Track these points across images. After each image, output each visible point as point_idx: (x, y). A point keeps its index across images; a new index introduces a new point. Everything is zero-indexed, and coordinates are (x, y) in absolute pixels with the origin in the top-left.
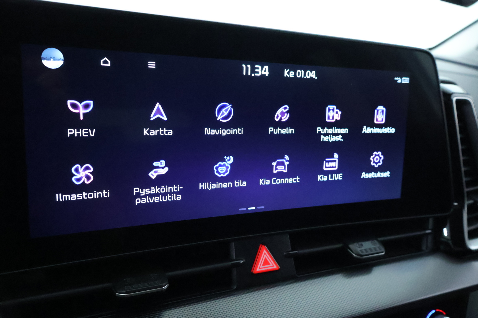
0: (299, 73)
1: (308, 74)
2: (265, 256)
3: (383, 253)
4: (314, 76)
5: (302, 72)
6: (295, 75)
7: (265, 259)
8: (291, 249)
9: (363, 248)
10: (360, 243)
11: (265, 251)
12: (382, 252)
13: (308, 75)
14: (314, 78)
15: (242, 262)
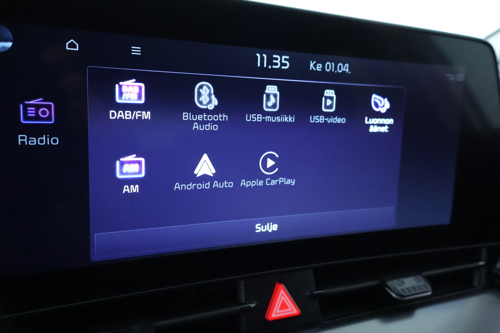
0: (328, 65)
1: (340, 66)
2: (283, 298)
3: (429, 293)
4: (347, 70)
5: (332, 65)
6: (323, 68)
7: (283, 301)
8: (315, 289)
9: (405, 287)
10: (401, 280)
11: (282, 292)
12: (429, 291)
13: (340, 69)
14: (347, 72)
15: (253, 305)
